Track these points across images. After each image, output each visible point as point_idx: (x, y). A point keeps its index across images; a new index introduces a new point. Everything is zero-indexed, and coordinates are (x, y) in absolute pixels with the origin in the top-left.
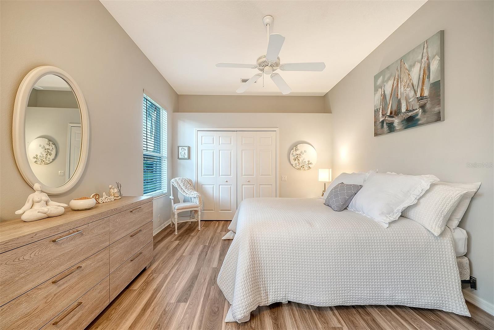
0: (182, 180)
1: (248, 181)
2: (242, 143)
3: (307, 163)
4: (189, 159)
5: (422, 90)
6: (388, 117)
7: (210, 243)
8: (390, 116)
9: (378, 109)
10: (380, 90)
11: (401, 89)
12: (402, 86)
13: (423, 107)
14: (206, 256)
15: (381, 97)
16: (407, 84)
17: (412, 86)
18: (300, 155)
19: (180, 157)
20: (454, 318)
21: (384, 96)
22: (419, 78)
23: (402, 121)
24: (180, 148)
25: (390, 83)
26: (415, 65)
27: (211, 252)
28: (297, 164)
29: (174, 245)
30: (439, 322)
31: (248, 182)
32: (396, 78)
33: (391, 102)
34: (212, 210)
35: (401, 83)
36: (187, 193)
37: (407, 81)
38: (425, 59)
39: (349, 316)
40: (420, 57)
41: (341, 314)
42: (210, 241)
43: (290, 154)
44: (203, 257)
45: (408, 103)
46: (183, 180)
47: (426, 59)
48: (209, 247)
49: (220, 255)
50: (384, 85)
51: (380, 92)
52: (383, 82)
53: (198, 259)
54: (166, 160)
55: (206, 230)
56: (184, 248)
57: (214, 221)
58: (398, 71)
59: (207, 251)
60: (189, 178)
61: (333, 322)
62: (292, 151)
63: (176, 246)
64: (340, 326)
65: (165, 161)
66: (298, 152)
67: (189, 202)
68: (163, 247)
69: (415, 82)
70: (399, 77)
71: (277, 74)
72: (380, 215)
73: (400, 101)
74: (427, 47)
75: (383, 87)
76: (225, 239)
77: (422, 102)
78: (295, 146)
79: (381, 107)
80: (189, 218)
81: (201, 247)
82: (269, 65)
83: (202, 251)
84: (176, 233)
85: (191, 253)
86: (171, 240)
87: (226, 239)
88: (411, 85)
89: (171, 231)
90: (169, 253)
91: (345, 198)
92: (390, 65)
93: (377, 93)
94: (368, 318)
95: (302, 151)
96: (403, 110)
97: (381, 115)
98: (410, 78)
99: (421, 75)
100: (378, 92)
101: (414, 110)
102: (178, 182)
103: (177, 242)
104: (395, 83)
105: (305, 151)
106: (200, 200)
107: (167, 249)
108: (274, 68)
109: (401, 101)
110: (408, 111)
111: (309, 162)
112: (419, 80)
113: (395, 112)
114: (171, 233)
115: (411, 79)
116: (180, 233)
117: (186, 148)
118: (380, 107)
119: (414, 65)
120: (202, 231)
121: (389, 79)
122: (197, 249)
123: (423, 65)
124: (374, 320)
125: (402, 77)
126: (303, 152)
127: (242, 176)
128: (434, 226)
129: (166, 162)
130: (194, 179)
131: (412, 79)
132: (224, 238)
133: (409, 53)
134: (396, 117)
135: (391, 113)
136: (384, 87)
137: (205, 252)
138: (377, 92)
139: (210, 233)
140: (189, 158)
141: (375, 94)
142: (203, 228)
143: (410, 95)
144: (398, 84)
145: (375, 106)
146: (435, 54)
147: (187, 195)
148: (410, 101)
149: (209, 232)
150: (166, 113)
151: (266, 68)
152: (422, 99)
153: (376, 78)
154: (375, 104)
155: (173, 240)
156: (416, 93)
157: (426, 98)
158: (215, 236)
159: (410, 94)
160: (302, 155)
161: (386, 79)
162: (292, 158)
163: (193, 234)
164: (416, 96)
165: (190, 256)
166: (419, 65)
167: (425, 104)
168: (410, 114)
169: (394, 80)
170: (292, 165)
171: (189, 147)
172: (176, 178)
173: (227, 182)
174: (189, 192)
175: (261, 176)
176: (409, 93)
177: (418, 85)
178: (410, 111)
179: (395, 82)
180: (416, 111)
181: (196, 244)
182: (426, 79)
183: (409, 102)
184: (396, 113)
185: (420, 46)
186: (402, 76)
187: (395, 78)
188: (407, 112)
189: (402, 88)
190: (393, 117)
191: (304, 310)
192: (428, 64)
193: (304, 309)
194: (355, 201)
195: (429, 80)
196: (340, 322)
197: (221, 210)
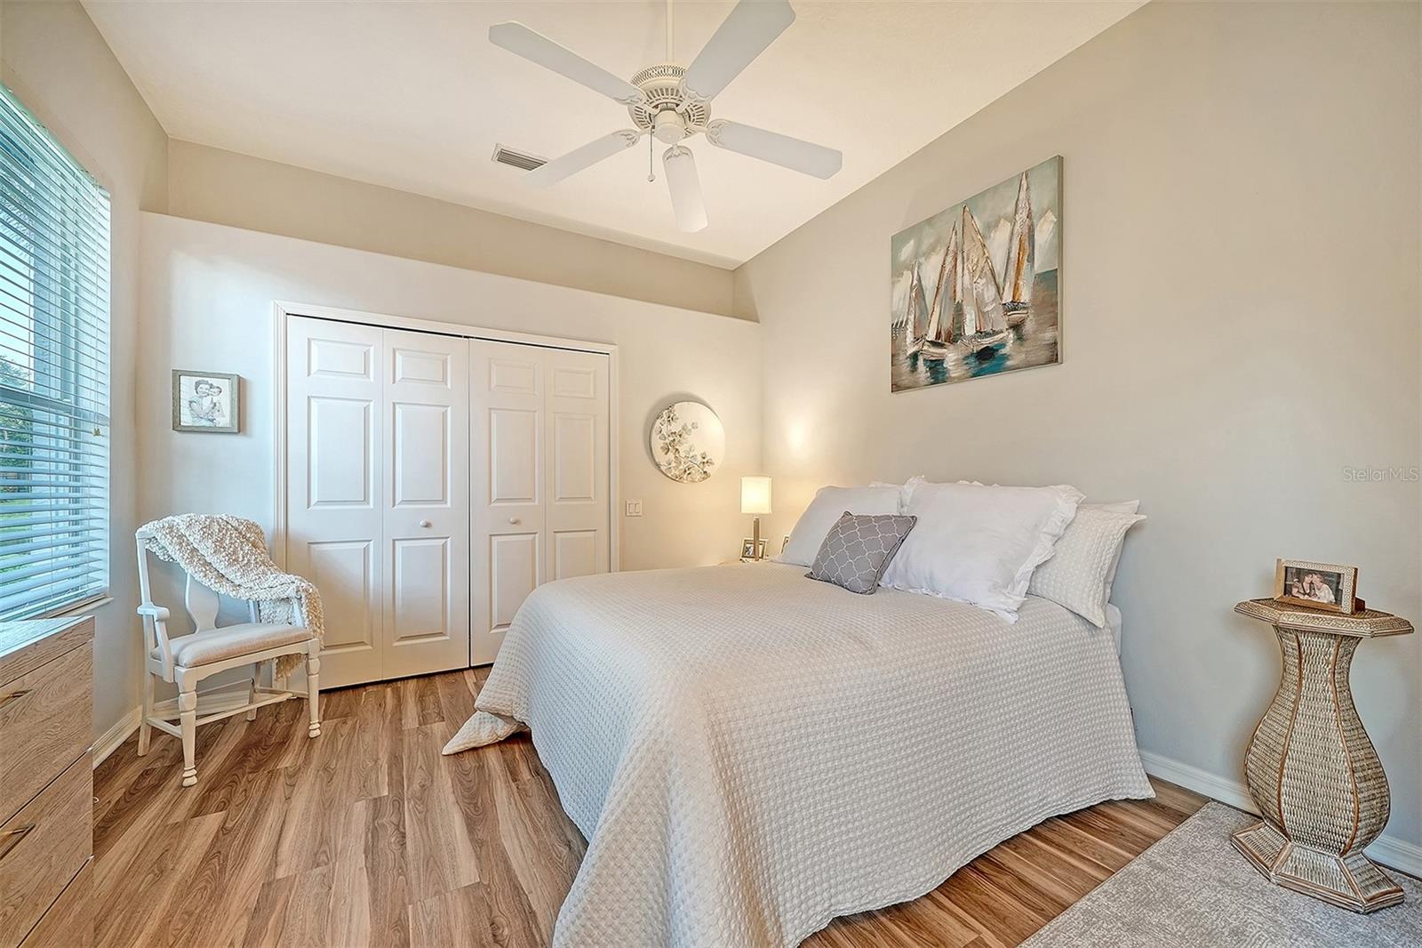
0: (209, 527)
1: (512, 520)
2: (490, 385)
3: (700, 459)
4: (239, 432)
5: (1016, 287)
6: (928, 344)
7: (397, 784)
8: (933, 344)
9: (902, 322)
10: (907, 274)
11: (963, 280)
12: (966, 271)
13: (1016, 327)
14: (403, 845)
15: (911, 292)
16: (979, 269)
17: (990, 275)
18: (680, 436)
19: (186, 419)
20: (1127, 810)
21: (919, 291)
22: (1008, 259)
23: (966, 358)
24: (186, 382)
25: (936, 260)
26: (1000, 225)
27: (423, 822)
28: (673, 464)
29: (196, 843)
30: (1117, 831)
31: (514, 523)
32: (951, 248)
33: (937, 310)
34: (362, 643)
35: (963, 264)
36: (237, 582)
37: (978, 261)
38: (1022, 215)
39: (970, 893)
40: (1011, 209)
41: (953, 897)
42: (390, 774)
43: (654, 431)
44: (391, 856)
45: (981, 313)
46: (216, 528)
47: (1024, 215)
48: (398, 802)
49: (468, 825)
50: (920, 264)
51: (906, 280)
52: (916, 255)
53: (373, 871)
54: (105, 430)
55: (346, 729)
56: (264, 839)
57: (370, 689)
58: (956, 233)
59: (395, 821)
60: (242, 517)
61: (952, 931)
62: (659, 421)
63: (213, 845)
64: (973, 936)
65: (97, 433)
66: (675, 427)
67: (248, 621)
68: (129, 871)
69: (998, 268)
70: (960, 249)
71: (687, 152)
72: (989, 591)
73: (961, 309)
74: (1028, 188)
75: (916, 268)
76: (457, 749)
77: (1016, 316)
78: (666, 407)
79: (912, 317)
80: (248, 692)
81: (360, 811)
82: (680, 109)
83: (374, 831)
84: (189, 775)
85: (321, 853)
86: (171, 821)
87: (462, 748)
88: (989, 273)
89: (146, 773)
90: (185, 890)
91: (881, 554)
92: (935, 216)
93: (899, 281)
94: (1005, 880)
95: (685, 425)
96: (970, 330)
97: (910, 337)
98: (987, 255)
99: (1013, 252)
100: (902, 279)
101: (995, 333)
102: (182, 535)
103: (213, 821)
104: (947, 263)
105: (694, 426)
106: (312, 609)
107: (161, 872)
108: (691, 125)
109: (965, 307)
110: (980, 333)
111: (704, 458)
112: (1008, 263)
113: (949, 334)
114: (157, 786)
115: (987, 257)
116: (210, 770)
117: (225, 385)
118: (908, 319)
119: (997, 225)
120: (332, 738)
121: (933, 249)
122: (341, 828)
123: (1017, 227)
124: (1020, 879)
125: (966, 250)
126: (690, 427)
127: (490, 502)
128: (1090, 604)
129: (107, 442)
130: (268, 520)
131: (991, 258)
132: (449, 749)
133: (983, 194)
134: (951, 347)
135: (938, 335)
136: (919, 267)
137: (390, 829)
138: (900, 279)
139: (375, 739)
140: (241, 426)
141: (893, 283)
142: (330, 723)
143: (986, 296)
144: (956, 265)
145: (893, 315)
146: (1045, 207)
147: (242, 590)
148: (986, 310)
149: (368, 737)
150: (107, 204)
151: (667, 119)
152: (1015, 310)
153: (897, 242)
154: (894, 309)
155: (179, 815)
156: (1001, 292)
157: (1024, 308)
158: (406, 747)
159: (985, 293)
160: (686, 436)
161: (924, 248)
162: (657, 444)
163: (287, 762)
164: (1001, 299)
165: (319, 869)
166: (1008, 226)
167: (1023, 321)
168: (986, 342)
169: (947, 255)
170: (658, 466)
171: (239, 378)
172: (170, 518)
173: (428, 525)
174: (252, 576)
175: (560, 503)
176: (983, 290)
177: (1005, 274)
178: (987, 335)
179: (949, 259)
180: (1001, 336)
181: (327, 806)
182: (1026, 263)
183: (983, 313)
184: (952, 336)
185: (1008, 183)
186: (965, 246)
187: (948, 250)
188: (980, 337)
189: (967, 277)
190: (941, 346)
191: (864, 929)
192: (1029, 228)
193: (862, 925)
194: (907, 558)
195: (1032, 266)
196: (965, 924)
197: (403, 638)
